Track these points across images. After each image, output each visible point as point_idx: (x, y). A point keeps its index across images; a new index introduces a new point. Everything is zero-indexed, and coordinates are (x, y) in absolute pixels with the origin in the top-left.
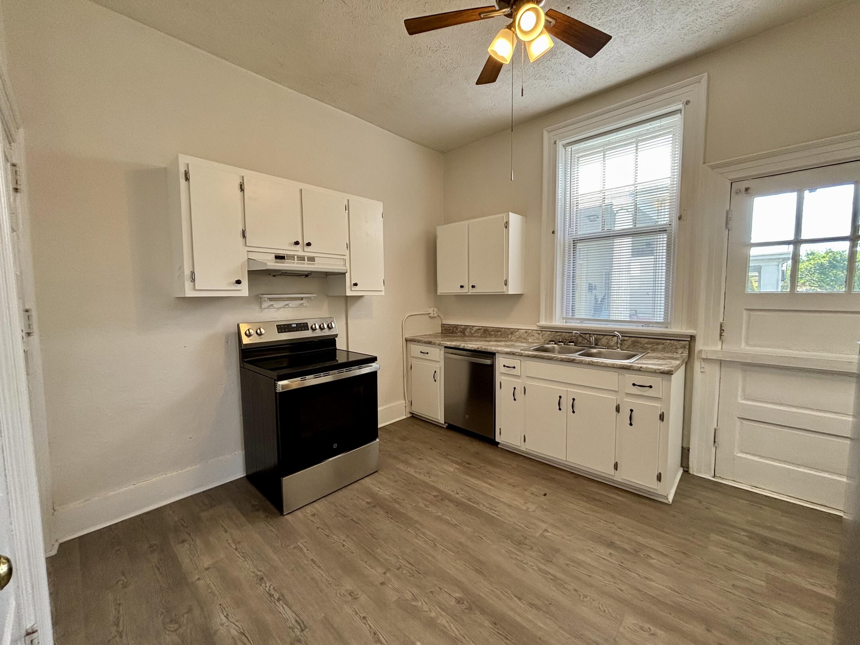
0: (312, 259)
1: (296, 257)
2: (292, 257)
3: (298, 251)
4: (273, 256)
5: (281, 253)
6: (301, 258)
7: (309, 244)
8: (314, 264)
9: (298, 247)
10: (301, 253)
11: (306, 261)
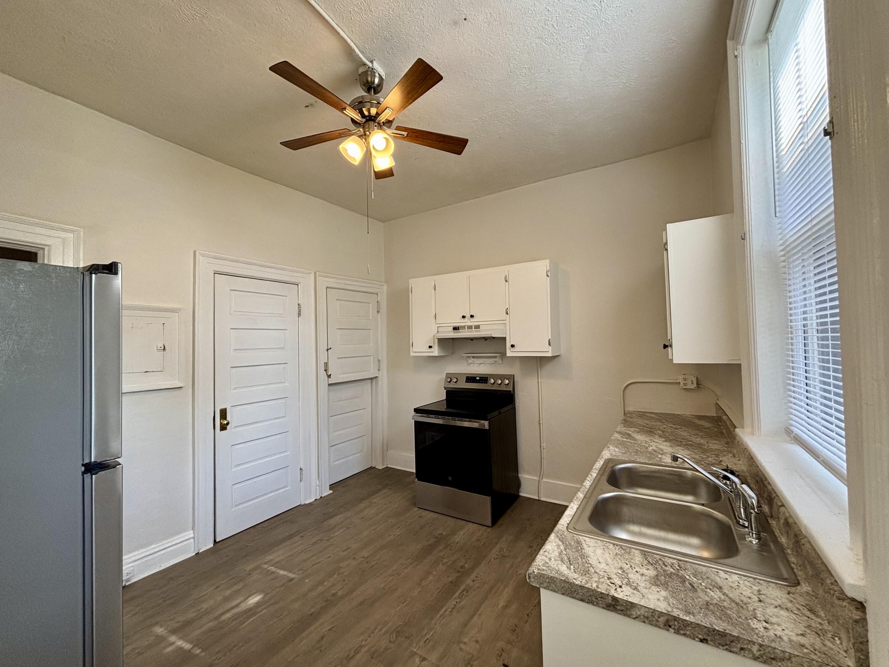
0: (477, 327)
1: (466, 327)
2: (464, 327)
3: (468, 322)
4: (452, 327)
5: (457, 325)
6: (470, 327)
7: (472, 316)
8: (480, 331)
9: (466, 320)
10: (469, 324)
11: (473, 329)
